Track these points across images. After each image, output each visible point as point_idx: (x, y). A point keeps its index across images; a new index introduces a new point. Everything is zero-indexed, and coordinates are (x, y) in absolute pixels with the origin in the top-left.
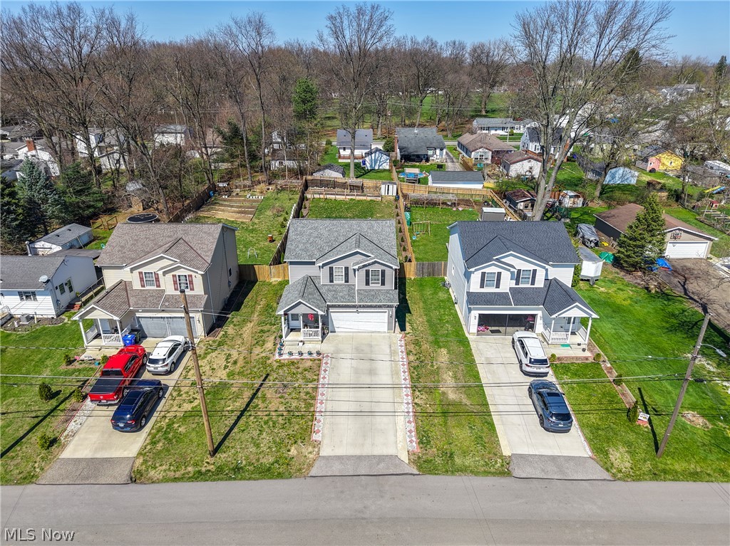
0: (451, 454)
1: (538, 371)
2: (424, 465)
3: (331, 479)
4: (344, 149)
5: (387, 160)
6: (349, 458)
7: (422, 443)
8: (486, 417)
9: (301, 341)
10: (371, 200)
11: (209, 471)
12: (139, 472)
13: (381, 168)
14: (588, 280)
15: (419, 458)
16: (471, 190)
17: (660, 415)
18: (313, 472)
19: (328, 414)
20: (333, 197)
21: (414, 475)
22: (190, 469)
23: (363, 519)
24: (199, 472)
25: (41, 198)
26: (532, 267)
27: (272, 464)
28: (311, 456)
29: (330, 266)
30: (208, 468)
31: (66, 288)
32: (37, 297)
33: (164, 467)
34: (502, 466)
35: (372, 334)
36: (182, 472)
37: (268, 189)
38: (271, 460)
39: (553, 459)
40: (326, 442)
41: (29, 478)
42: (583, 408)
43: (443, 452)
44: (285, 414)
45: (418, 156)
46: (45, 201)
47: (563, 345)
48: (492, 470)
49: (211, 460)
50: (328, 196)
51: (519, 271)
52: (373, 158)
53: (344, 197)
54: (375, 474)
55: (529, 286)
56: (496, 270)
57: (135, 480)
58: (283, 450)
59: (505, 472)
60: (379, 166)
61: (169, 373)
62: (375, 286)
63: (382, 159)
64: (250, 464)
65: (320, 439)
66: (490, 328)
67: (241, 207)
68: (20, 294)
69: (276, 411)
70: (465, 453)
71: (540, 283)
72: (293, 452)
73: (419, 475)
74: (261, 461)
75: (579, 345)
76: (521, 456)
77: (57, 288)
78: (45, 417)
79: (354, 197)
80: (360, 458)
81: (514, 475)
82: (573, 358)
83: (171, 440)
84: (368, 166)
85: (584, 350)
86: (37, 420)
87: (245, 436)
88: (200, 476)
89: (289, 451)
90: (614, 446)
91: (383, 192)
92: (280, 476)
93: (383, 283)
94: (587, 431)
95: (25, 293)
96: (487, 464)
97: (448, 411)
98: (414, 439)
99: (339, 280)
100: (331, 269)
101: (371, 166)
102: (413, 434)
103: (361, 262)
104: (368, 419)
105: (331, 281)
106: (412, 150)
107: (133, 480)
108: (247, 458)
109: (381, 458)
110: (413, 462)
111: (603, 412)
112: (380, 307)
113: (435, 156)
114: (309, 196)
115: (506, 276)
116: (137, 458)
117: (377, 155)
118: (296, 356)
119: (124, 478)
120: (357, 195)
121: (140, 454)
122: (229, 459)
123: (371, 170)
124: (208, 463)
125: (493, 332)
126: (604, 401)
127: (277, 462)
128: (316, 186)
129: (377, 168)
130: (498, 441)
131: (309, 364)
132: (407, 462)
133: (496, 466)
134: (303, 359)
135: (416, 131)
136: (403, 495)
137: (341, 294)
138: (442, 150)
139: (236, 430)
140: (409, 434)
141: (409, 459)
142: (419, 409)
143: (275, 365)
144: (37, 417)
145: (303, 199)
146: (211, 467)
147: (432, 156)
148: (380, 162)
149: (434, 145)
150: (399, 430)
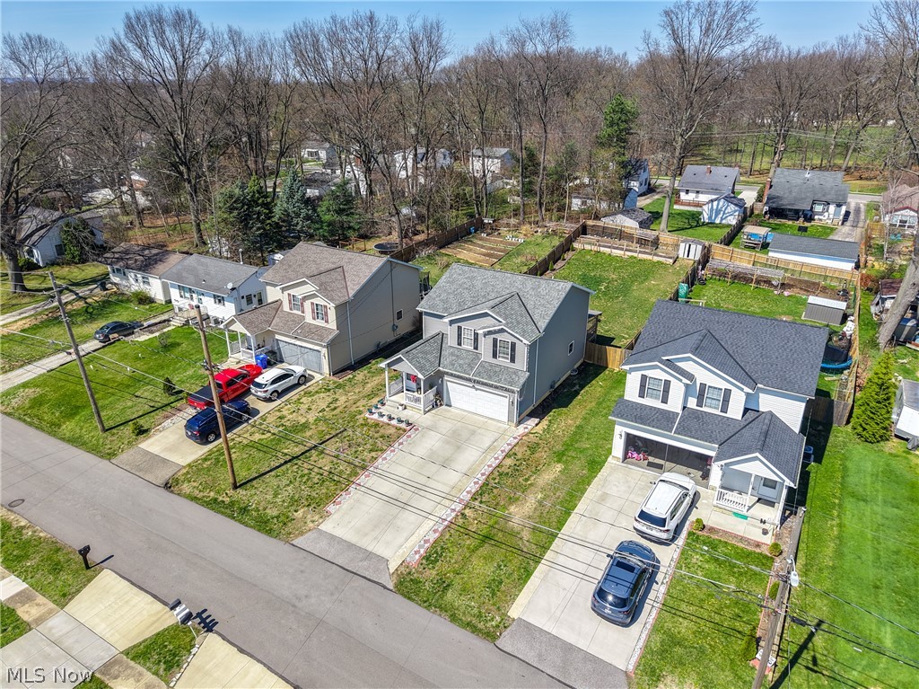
0: (448, 585)
1: (649, 531)
2: (407, 585)
3: (305, 554)
4: (687, 192)
5: (735, 211)
6: (341, 541)
7: (427, 559)
8: (531, 562)
9: (402, 405)
10: (658, 262)
11: (223, 502)
12: (177, 480)
13: (724, 222)
14: (907, 440)
15: (409, 573)
16: (826, 268)
17: (816, 672)
18: (298, 541)
19: (363, 489)
20: (607, 250)
21: (385, 587)
22: (212, 494)
23: (294, 606)
24: (216, 500)
25: (294, 212)
26: (724, 385)
27: (273, 518)
28: (311, 525)
29: (459, 324)
30: (224, 499)
31: (255, 300)
32: (226, 303)
33: (195, 484)
34: (498, 626)
35: (490, 421)
36: (205, 494)
37: (536, 232)
38: (275, 513)
39: (569, 648)
40: (334, 517)
41: (110, 455)
42: (683, 607)
43: (441, 579)
44: (326, 474)
45: (797, 212)
46: (298, 215)
47: (736, 514)
48: (481, 626)
49: (230, 492)
50: (602, 249)
51: (703, 386)
52: (715, 207)
53: (622, 252)
54: (350, 569)
55: (718, 412)
56: (664, 377)
57: (170, 487)
58: (293, 508)
59: (491, 636)
60: (722, 219)
61: (269, 400)
62: (503, 361)
63: (729, 210)
64: (257, 510)
65: (333, 511)
66: (651, 459)
67: (492, 249)
68: (215, 297)
69: (321, 468)
70: (464, 590)
71: (735, 411)
72: (299, 514)
73: (391, 590)
74: (268, 511)
75: (763, 522)
76: (528, 626)
77: (243, 297)
78: (158, 409)
79: (635, 255)
80: (350, 546)
81: (497, 643)
82: (736, 536)
83: (219, 462)
84: (705, 217)
85: (765, 532)
86: (152, 409)
87: (275, 482)
88: (213, 504)
89: (296, 511)
90: (681, 675)
91: (682, 252)
92: (269, 532)
93: (513, 360)
94: (658, 638)
95: (219, 296)
96: (480, 616)
97: (493, 537)
98: (422, 551)
99: (467, 345)
100: (459, 328)
101: (710, 218)
102: (427, 545)
103: (489, 327)
104: (395, 510)
105: (460, 344)
106: (786, 202)
107: (167, 486)
108: (258, 503)
109: (369, 555)
110: (398, 575)
111: (708, 624)
112: (496, 387)
113: (826, 214)
114: (576, 245)
115: (677, 389)
116: (184, 467)
117: (721, 203)
118: (385, 419)
119: (161, 481)
120: (640, 252)
121: (189, 465)
122: (244, 498)
123: (708, 223)
124: (227, 494)
125: (650, 465)
126: (727, 613)
127: (278, 517)
128: (597, 235)
129: (718, 221)
130: (517, 596)
131: (392, 431)
132: (391, 571)
133: (489, 625)
134: (389, 425)
135: (807, 176)
136: (353, 602)
137: (461, 362)
138: (839, 205)
139: (273, 473)
140: (422, 542)
141: (397, 570)
142: (460, 521)
143: (361, 421)
144: (153, 407)
145: (566, 246)
146: (227, 500)
147: (821, 213)
148: (724, 213)
149: (828, 198)
150: (416, 534)
